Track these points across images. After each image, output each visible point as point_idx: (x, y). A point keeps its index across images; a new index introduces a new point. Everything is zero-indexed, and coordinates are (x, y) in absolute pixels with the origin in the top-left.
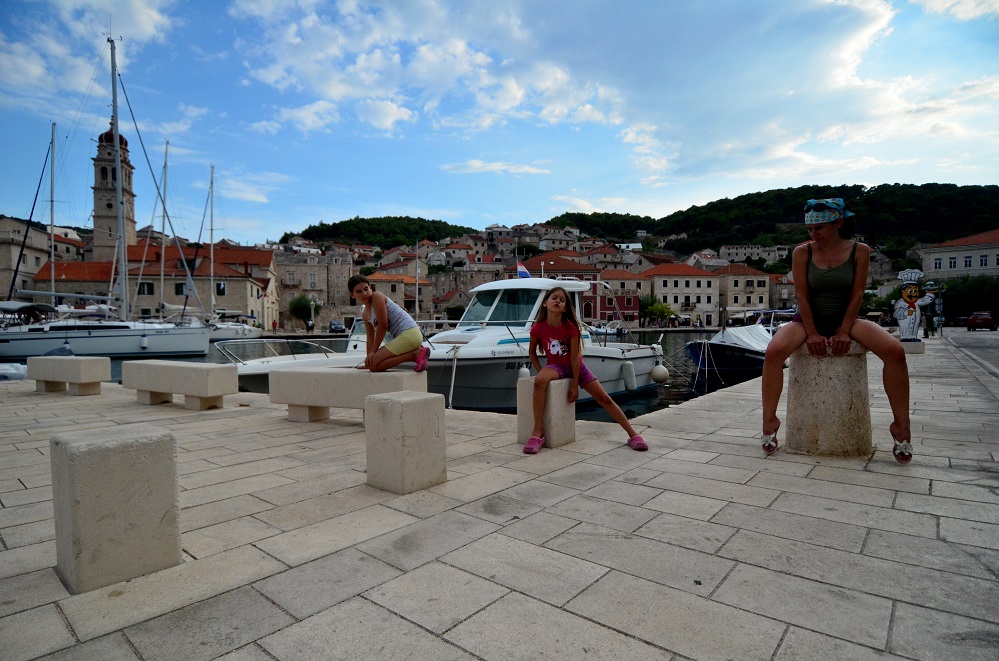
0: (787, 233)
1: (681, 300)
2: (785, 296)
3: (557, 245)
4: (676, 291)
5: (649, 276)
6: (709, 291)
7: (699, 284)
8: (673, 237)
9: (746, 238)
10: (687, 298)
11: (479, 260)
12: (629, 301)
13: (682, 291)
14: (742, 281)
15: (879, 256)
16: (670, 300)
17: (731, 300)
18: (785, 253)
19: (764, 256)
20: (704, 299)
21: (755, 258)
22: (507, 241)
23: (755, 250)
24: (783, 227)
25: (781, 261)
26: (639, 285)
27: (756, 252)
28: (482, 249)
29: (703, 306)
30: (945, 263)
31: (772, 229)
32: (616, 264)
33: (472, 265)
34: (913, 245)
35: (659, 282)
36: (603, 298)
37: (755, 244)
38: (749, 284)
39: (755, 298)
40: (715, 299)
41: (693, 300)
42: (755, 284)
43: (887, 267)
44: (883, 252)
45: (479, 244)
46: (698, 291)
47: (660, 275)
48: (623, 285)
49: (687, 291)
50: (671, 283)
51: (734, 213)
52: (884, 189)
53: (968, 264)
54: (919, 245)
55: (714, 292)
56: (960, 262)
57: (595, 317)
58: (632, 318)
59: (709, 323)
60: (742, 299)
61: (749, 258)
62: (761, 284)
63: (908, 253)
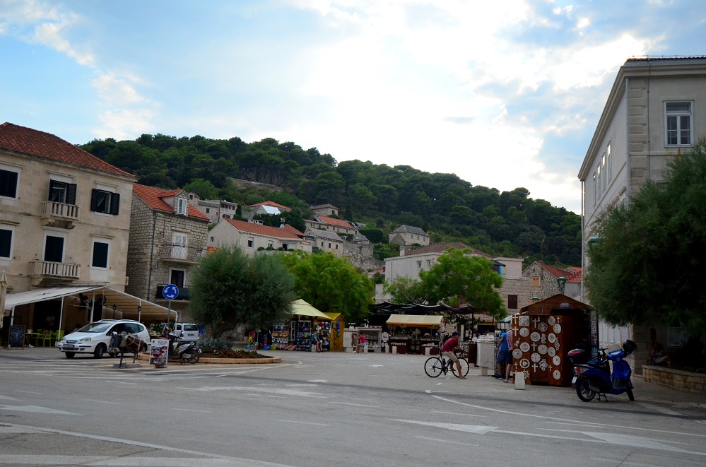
39: (77, 248)
42: (83, 199)
44: (362, 231)
62: (104, 202)
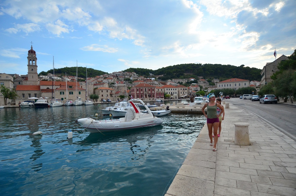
0: (186, 76)
1: (170, 93)
2: (191, 92)
3: (135, 79)
4: (169, 91)
5: (164, 88)
6: (176, 91)
7: (174, 90)
8: (160, 76)
9: (178, 77)
10: (172, 93)
11: (120, 83)
12: (162, 93)
13: (170, 91)
14: (182, 89)
15: (206, 82)
16: (168, 93)
17: (180, 93)
18: (187, 81)
19: (182, 81)
20: (175, 93)
21: (180, 82)
22: (122, 77)
23: (180, 80)
24: (185, 74)
25: (186, 83)
26: (162, 90)
27: (181, 81)
28: (115, 79)
29: (175, 95)
30: (221, 86)
31: (182, 75)
32: (153, 84)
33: (118, 84)
34: (213, 79)
35: (166, 89)
36: (156, 93)
37: (180, 78)
38: (184, 89)
39: (185, 93)
40: (177, 93)
41: (173, 93)
43: (208, 84)
44: (207, 81)
45: (115, 78)
46: (174, 91)
47: (166, 87)
48: (158, 90)
49: (172, 91)
50: (168, 89)
51: (174, 70)
52: (206, 65)
53: (225, 86)
54: (214, 79)
55: (177, 91)
56: (224, 86)
57: (155, 97)
58: (162, 97)
59: (176, 98)
60: (182, 93)
61: (179, 82)
62: (186, 89)
63: (212, 81)
